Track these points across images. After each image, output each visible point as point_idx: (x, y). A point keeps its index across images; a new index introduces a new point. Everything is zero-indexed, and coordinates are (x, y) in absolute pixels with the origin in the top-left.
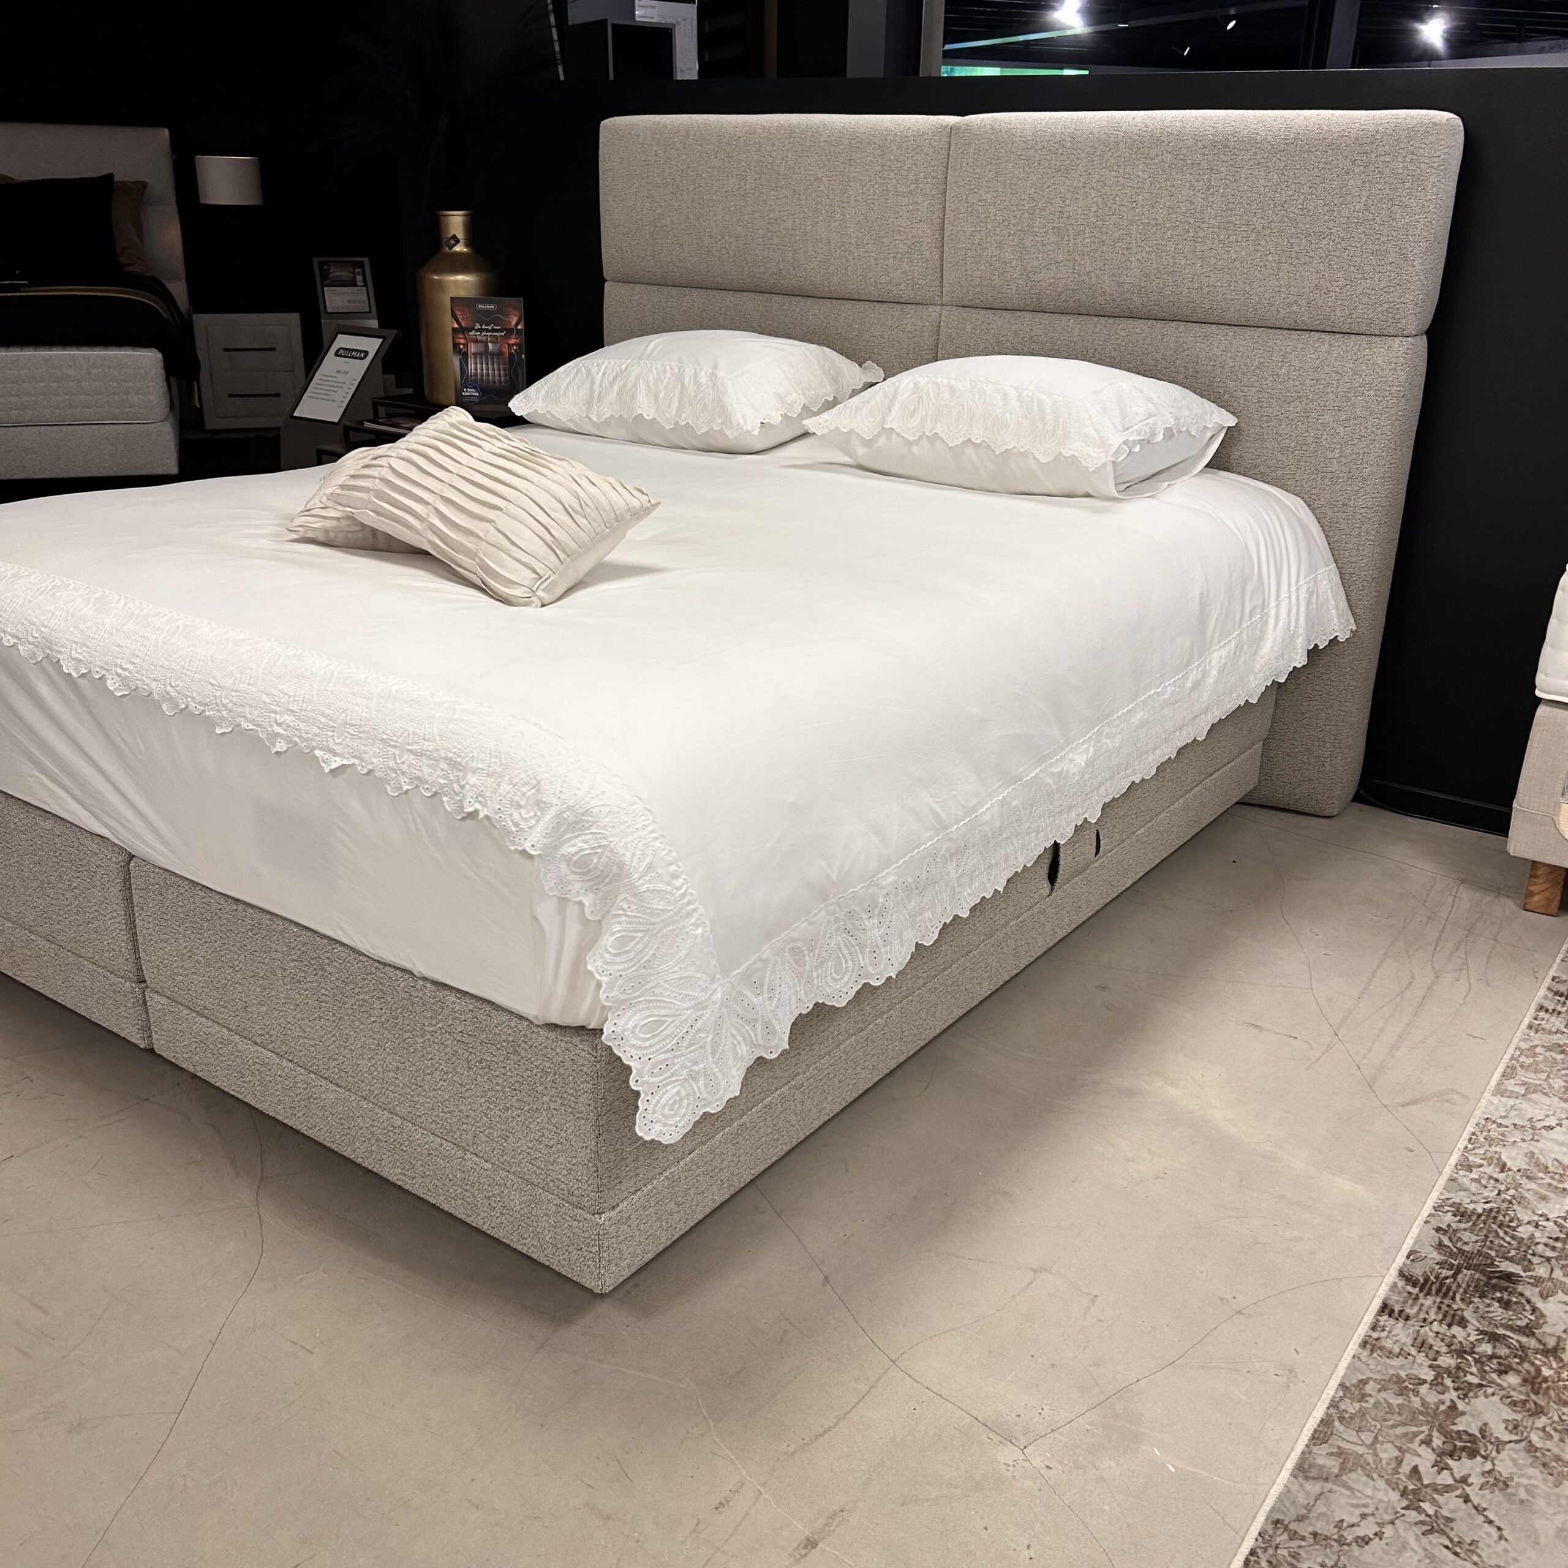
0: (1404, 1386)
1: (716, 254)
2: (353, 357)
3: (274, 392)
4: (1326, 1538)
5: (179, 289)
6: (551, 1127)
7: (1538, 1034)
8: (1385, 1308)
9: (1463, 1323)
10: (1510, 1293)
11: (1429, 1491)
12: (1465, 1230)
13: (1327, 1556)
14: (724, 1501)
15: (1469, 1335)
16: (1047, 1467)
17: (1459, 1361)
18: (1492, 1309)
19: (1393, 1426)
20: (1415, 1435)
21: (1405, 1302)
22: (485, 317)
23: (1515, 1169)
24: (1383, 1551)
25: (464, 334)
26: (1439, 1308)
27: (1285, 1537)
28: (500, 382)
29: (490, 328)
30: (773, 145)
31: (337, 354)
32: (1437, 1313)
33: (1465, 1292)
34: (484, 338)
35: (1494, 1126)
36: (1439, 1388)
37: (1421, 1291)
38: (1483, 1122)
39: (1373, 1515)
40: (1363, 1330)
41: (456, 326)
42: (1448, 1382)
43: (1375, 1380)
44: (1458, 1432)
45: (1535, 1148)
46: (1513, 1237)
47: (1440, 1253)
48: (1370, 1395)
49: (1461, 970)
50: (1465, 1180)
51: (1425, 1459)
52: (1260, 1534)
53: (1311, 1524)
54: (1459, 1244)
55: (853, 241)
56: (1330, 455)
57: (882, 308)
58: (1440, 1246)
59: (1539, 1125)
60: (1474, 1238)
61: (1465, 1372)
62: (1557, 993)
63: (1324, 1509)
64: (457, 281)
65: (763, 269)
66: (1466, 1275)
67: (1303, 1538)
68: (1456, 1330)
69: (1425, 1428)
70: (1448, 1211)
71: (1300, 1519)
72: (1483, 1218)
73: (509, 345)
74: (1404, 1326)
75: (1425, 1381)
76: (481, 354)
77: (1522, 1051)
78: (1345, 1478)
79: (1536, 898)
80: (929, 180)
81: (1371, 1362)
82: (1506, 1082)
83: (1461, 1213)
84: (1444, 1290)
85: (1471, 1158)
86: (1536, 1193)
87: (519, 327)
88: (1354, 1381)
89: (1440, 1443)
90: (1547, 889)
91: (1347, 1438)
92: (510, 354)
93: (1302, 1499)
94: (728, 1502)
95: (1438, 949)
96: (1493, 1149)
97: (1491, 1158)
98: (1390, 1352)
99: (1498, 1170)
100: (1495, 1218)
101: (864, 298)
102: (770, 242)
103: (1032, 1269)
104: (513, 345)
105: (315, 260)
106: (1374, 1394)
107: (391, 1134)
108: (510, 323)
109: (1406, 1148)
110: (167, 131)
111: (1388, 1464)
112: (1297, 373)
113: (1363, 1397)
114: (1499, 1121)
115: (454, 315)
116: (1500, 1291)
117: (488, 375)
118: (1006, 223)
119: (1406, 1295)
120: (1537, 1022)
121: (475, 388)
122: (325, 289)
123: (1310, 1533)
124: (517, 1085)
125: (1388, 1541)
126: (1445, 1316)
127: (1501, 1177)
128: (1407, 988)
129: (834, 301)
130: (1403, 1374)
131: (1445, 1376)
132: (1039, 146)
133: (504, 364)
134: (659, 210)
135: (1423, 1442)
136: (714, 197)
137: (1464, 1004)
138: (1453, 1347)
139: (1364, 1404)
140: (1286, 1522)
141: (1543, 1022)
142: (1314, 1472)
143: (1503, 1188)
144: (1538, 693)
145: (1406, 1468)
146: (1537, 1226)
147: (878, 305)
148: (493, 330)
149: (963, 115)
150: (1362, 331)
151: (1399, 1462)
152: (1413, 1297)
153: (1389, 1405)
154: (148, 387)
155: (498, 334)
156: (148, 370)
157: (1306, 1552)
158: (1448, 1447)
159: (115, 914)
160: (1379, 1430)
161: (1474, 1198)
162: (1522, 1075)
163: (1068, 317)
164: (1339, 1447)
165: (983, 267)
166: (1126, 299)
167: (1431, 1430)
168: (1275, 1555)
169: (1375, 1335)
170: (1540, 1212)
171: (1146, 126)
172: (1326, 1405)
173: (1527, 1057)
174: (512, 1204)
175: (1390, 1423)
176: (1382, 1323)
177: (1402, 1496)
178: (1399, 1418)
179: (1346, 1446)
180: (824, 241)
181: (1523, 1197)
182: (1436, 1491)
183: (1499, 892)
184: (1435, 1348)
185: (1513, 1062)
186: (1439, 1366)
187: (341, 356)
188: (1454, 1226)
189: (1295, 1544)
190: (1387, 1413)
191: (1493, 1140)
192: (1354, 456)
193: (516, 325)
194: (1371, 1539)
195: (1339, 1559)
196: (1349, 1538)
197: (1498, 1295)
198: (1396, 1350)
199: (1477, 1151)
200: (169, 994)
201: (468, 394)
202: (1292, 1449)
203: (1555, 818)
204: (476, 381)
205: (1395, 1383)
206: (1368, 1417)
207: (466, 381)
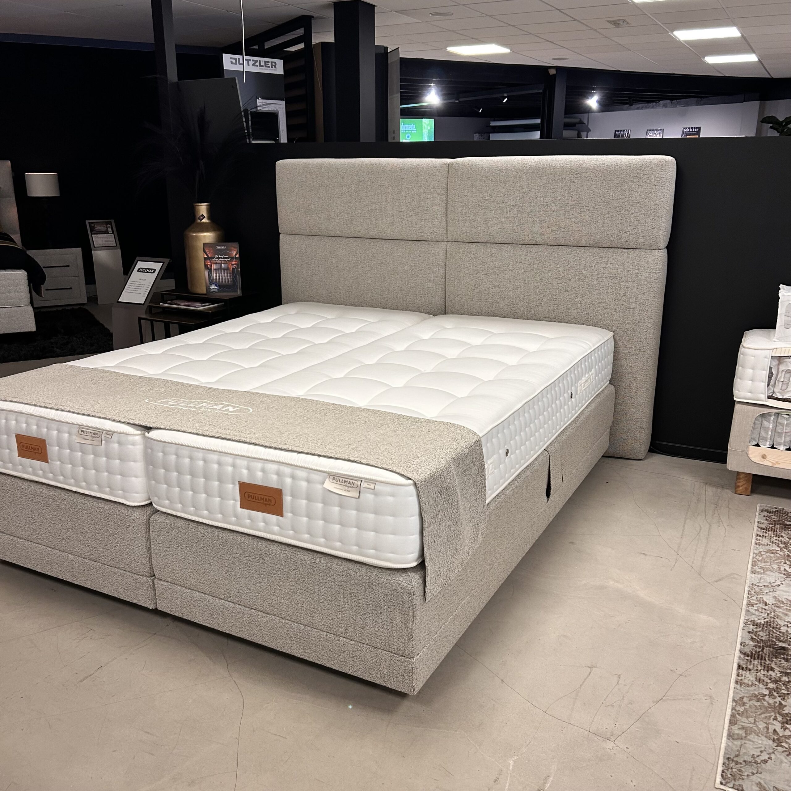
0: (760, 698)
1: (337, 221)
2: (147, 272)
3: (69, 287)
4: (750, 762)
5: (17, 238)
6: (389, 620)
7: (760, 547)
8: (739, 667)
9: (772, 669)
10: (787, 655)
11: (783, 738)
12: (760, 631)
13: (753, 769)
14: (496, 779)
15: (777, 674)
16: (627, 748)
17: (776, 685)
18: (782, 662)
19: (760, 715)
20: (770, 717)
21: (747, 663)
22: (220, 252)
23: (771, 604)
24: (774, 764)
26: (761, 664)
27: (734, 764)
28: (228, 282)
29: (222, 257)
30: (364, 172)
31: (138, 271)
32: (761, 667)
33: (769, 656)
34: (220, 262)
35: (756, 587)
36: (773, 697)
37: (751, 658)
38: (751, 585)
39: (765, 750)
40: (734, 677)
41: (206, 256)
42: (775, 694)
43: (746, 697)
44: (786, 714)
45: (776, 594)
46: (780, 632)
47: (753, 642)
48: (747, 703)
49: (719, 522)
50: (752, 610)
51: (777, 726)
52: (723, 764)
53: (742, 758)
54: (760, 637)
55: (405, 214)
56: (631, 301)
57: (419, 244)
58: (752, 639)
59: (774, 585)
60: (765, 634)
61: (781, 689)
62: (761, 528)
63: (744, 751)
64: (205, 236)
65: (361, 228)
66: (766, 650)
67: (741, 764)
68: (771, 672)
69: (773, 714)
70: (750, 624)
71: (737, 756)
72: (765, 625)
73: (232, 264)
74: (750, 673)
75: (766, 695)
77: (756, 554)
78: (748, 737)
79: (741, 488)
80: (440, 187)
81: (742, 690)
82: (754, 568)
83: (756, 625)
84: (760, 657)
85: (752, 601)
86: (783, 613)
87: (237, 256)
88: (738, 698)
89: (781, 719)
90: (745, 484)
91: (743, 721)
92: (233, 269)
93: (735, 748)
94: (498, 779)
95: (707, 514)
96: (759, 596)
97: (760, 600)
98: (748, 685)
99: (764, 605)
100: (770, 625)
101: (410, 239)
102: (364, 215)
103: (588, 667)
104: (234, 264)
105: (87, 222)
106: (748, 702)
107: (298, 634)
108: (232, 254)
109: (724, 600)
110: (9, 162)
111: (764, 730)
112: (614, 266)
113: (744, 704)
114: (757, 584)
115: (205, 252)
116: (783, 655)
117: (222, 279)
118: (478, 205)
119: (746, 660)
120: (758, 541)
121: (216, 285)
122: (93, 235)
123: (743, 761)
124: (371, 602)
125: (775, 760)
126: (764, 667)
127: (766, 607)
128: (700, 532)
129: (395, 241)
130: (756, 693)
131: (773, 691)
132: (491, 172)
133: (230, 273)
134: (308, 202)
135: (774, 719)
136: (336, 196)
137: (725, 536)
138: (772, 680)
139: (746, 707)
140: (732, 758)
141: (761, 541)
142: (736, 737)
143: (769, 612)
144: (735, 399)
145: (771, 731)
146: (788, 627)
147: (417, 242)
148: (224, 258)
149: (454, 158)
150: (641, 247)
151: (768, 728)
152: (749, 661)
153: (756, 706)
154: (20, 289)
155: (227, 260)
156: (20, 280)
157: (744, 769)
158: (785, 720)
159: (139, 545)
160: (755, 717)
161: (759, 618)
162: (760, 564)
163: (507, 245)
164: (742, 725)
165: (467, 225)
166: (534, 237)
167: (775, 714)
168: (732, 772)
169: (740, 678)
170: (787, 621)
171: (540, 163)
172: (731, 709)
173: (759, 556)
174: (366, 659)
175: (758, 713)
176: (741, 673)
177: (773, 742)
178: (761, 711)
179: (743, 724)
180: (391, 215)
181: (778, 615)
182: (786, 738)
183: (723, 487)
184: (765, 681)
185: (754, 559)
186: (769, 688)
187: (141, 272)
188: (755, 630)
189: (739, 766)
190: (756, 709)
191: (757, 592)
192: (642, 301)
193: (236, 255)
194: (767, 760)
195: (758, 770)
196: (759, 761)
197: (782, 656)
198: (750, 683)
199: (753, 598)
200: (169, 580)
202: (723, 729)
203: (747, 452)
204: (216, 282)
205: (754, 697)
206: (749, 712)
207: (212, 282)
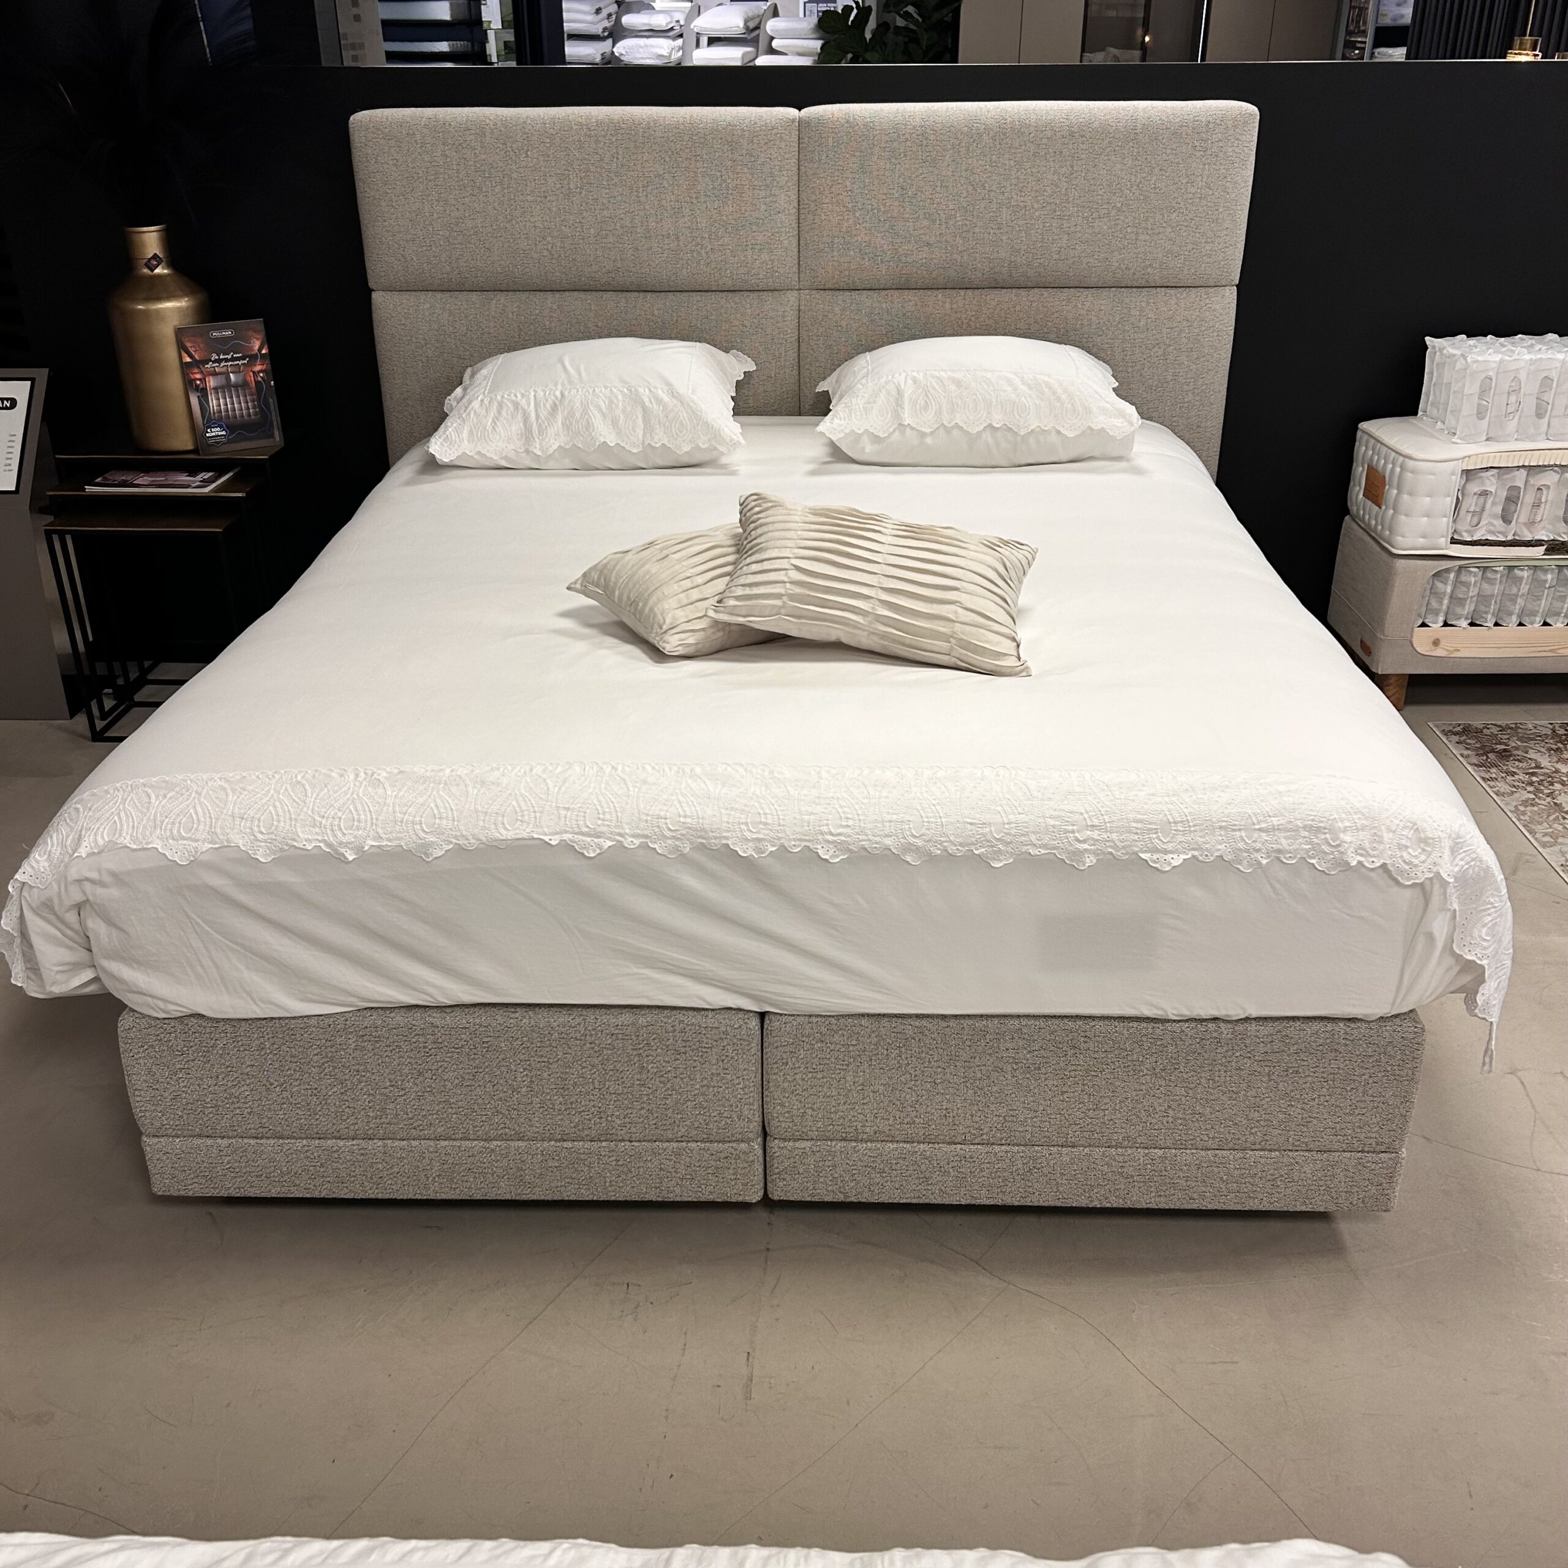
1: (535, 256)
6: (1367, 1098)
22: (222, 346)
25: (199, 368)
28: (249, 415)
29: (229, 357)
34: (224, 370)
38: (1563, 869)
41: (188, 360)
57: (737, 297)
62: (1476, 765)
64: (167, 309)
65: (595, 268)
73: (254, 372)
76: (222, 388)
77: (1515, 812)
80: (784, 173)
87: (264, 352)
90: (1397, 691)
92: (257, 382)
101: (715, 288)
104: (259, 372)
107: (1149, 1166)
108: (251, 349)
115: (183, 348)
117: (234, 410)
118: (875, 211)
120: (1495, 789)
121: (221, 426)
124: (1330, 1077)
129: (678, 293)
132: (902, 138)
133: (251, 395)
134: (456, 214)
141: (1498, 788)
147: (733, 295)
148: (233, 359)
149: (802, 107)
150: (1202, 284)
155: (240, 363)
159: (738, 1081)
162: (1537, 828)
163: (936, 292)
165: (852, 253)
166: (995, 273)
173: (1522, 815)
180: (671, 237)
185: (1522, 821)
193: (260, 350)
200: (815, 1135)
201: (214, 434)
203: (1409, 639)
204: (221, 418)
207: (210, 422)
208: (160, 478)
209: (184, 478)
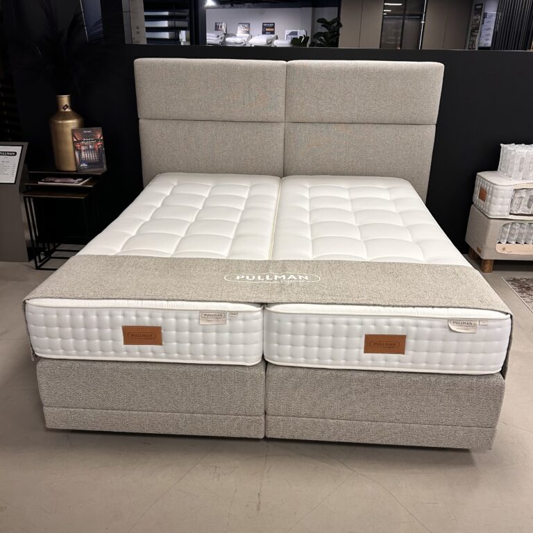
2: (8, 155)
7: (530, 303)
22: (87, 136)
25: (79, 143)
28: (95, 160)
30: (218, 70)
34: (87, 144)
41: (75, 140)
55: (254, 103)
62: (518, 292)
64: (69, 123)
73: (98, 145)
76: (87, 150)
79: (487, 269)
80: (281, 83)
87: (101, 138)
90: (490, 266)
92: (99, 149)
101: (256, 121)
107: (404, 430)
108: (97, 137)
115: (73, 136)
117: (90, 158)
121: (85, 163)
129: (242, 123)
132: (322, 72)
133: (97, 153)
134: (168, 93)
141: (526, 300)
147: (262, 123)
148: (91, 140)
155: (93, 142)
166: (353, 118)
200: (283, 414)
201: (83, 166)
203: (494, 248)
204: (86, 160)
208: (64, 180)
209: (72, 180)
